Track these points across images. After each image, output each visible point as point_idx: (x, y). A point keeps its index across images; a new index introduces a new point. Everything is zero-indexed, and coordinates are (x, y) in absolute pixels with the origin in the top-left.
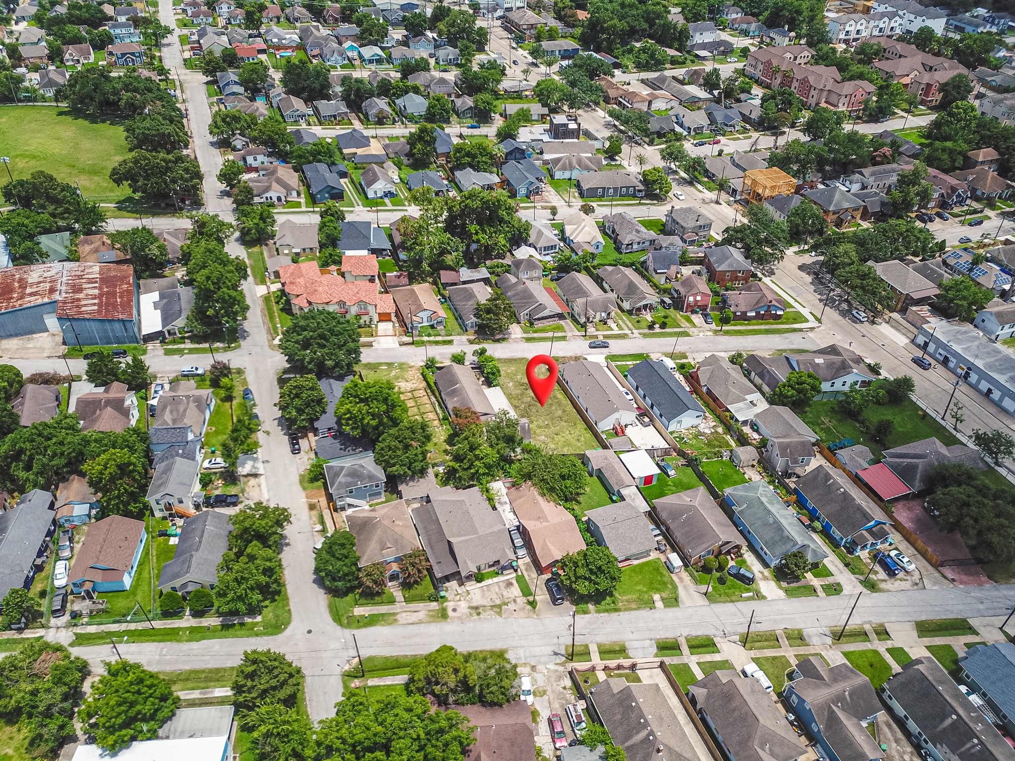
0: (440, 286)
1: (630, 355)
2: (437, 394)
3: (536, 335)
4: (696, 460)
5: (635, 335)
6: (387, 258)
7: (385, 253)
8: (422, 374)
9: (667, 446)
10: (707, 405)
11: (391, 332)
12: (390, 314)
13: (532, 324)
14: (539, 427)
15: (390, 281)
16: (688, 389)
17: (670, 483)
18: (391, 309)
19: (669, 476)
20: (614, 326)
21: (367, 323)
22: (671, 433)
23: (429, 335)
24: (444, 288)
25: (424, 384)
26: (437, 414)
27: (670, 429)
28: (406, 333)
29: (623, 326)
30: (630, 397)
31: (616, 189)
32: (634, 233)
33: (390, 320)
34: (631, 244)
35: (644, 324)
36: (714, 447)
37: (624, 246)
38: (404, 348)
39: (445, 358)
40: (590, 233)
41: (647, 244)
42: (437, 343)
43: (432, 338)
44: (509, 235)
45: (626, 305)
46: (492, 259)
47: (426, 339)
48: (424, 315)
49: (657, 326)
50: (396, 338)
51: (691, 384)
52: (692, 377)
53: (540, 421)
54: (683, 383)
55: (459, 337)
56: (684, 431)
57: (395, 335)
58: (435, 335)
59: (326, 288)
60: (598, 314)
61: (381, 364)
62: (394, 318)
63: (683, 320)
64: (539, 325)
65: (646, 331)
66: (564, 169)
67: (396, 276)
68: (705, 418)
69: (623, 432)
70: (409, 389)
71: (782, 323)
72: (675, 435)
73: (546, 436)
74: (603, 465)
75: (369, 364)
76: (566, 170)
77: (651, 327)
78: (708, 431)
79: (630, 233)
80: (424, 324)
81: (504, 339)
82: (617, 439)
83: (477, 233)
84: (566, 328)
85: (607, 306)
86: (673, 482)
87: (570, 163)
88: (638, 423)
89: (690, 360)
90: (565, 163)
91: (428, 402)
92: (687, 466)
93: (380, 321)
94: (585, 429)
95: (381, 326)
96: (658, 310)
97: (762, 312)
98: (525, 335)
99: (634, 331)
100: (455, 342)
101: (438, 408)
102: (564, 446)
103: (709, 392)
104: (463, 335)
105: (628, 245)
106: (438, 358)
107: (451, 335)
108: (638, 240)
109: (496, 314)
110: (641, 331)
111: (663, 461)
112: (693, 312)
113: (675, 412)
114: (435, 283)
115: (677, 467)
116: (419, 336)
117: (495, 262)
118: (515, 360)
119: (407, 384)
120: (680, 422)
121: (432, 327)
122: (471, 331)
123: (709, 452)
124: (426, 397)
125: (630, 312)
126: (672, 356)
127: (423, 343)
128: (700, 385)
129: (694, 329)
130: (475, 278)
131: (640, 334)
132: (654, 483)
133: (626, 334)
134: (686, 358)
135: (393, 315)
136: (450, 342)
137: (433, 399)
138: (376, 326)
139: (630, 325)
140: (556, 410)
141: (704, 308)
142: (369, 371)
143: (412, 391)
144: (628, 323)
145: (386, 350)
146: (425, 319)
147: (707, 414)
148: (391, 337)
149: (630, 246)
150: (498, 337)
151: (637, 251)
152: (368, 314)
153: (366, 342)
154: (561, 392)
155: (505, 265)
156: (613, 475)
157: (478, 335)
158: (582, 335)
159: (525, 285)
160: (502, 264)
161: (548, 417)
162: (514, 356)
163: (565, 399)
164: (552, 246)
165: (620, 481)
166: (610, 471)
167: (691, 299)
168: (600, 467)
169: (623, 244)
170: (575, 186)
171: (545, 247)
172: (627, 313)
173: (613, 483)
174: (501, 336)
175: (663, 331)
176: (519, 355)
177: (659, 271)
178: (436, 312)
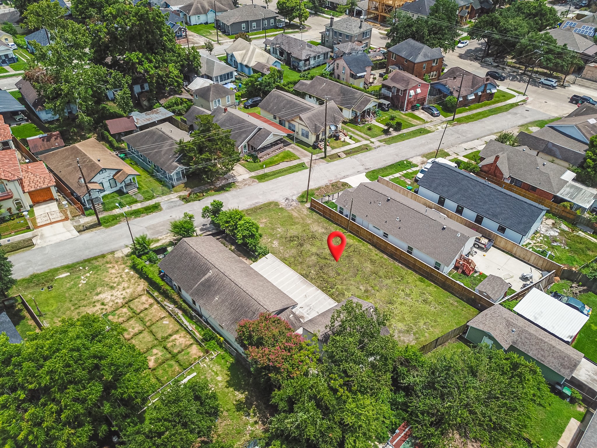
0: (111, 138)
1: (391, 166)
2: (176, 297)
3: (267, 170)
5: (376, 144)
6: (23, 123)
7: (18, 118)
8: (134, 267)
11: (59, 216)
12: (48, 189)
13: (255, 159)
15: (36, 146)
17: (594, 327)
18: (49, 182)
20: (347, 139)
21: (14, 211)
23: (122, 205)
24: (119, 141)
25: (143, 285)
26: (189, 332)
28: (84, 211)
29: (357, 137)
31: (258, 21)
33: (52, 199)
34: (308, 60)
35: (376, 130)
37: (301, 63)
38: (87, 235)
39: (159, 232)
40: (261, 57)
41: (322, 58)
42: (136, 213)
43: (126, 209)
45: (349, 114)
46: (166, 97)
47: (117, 211)
48: (103, 178)
49: (391, 129)
50: (68, 223)
53: (352, 288)
55: (165, 198)
57: (67, 219)
58: (130, 203)
60: (327, 129)
61: (56, 271)
62: (55, 195)
63: (410, 119)
64: (264, 157)
65: (384, 137)
66: (198, 13)
67: (43, 139)
70: (120, 301)
71: (498, 102)
74: (513, 337)
75: (34, 276)
76: (200, 13)
77: (386, 132)
78: (554, 233)
80: (106, 193)
84: (297, 154)
85: (334, 117)
87: (203, 7)
89: (454, 156)
90: (197, 8)
91: (163, 314)
93: (36, 203)
95: (40, 211)
96: (380, 114)
97: (480, 94)
98: (253, 174)
99: (372, 140)
100: (163, 206)
101: (185, 321)
104: (170, 193)
105: (306, 60)
106: (150, 236)
107: (153, 197)
108: (313, 54)
110: (379, 138)
112: (414, 108)
114: (102, 138)
116: (105, 210)
117: (172, 99)
118: (260, 208)
119: (114, 292)
121: (120, 192)
122: (180, 184)
124: (156, 306)
125: (355, 122)
127: (115, 220)
129: (426, 125)
130: (155, 120)
131: (380, 141)
133: (366, 145)
135: (54, 190)
136: (156, 208)
137: (171, 307)
138: (31, 213)
139: (363, 135)
140: (361, 262)
141: (422, 101)
142: (38, 290)
143: (127, 303)
144: (359, 133)
145: (59, 244)
146: (106, 185)
148: (61, 223)
149: (308, 62)
150: (219, 184)
151: (314, 68)
152: (12, 198)
153: (19, 242)
154: (350, 236)
155: (185, 100)
156: (544, 352)
157: (191, 188)
158: (322, 158)
159: (227, 112)
160: (181, 100)
161: (358, 278)
162: (256, 203)
163: (361, 244)
164: (228, 74)
165: (564, 359)
166: (532, 345)
167: (412, 93)
168: (511, 344)
169: (301, 60)
170: (214, 27)
171: (221, 76)
172: (349, 123)
173: (555, 366)
174: (224, 182)
175: (400, 133)
176: (262, 200)
177: (358, 75)
178: (119, 171)
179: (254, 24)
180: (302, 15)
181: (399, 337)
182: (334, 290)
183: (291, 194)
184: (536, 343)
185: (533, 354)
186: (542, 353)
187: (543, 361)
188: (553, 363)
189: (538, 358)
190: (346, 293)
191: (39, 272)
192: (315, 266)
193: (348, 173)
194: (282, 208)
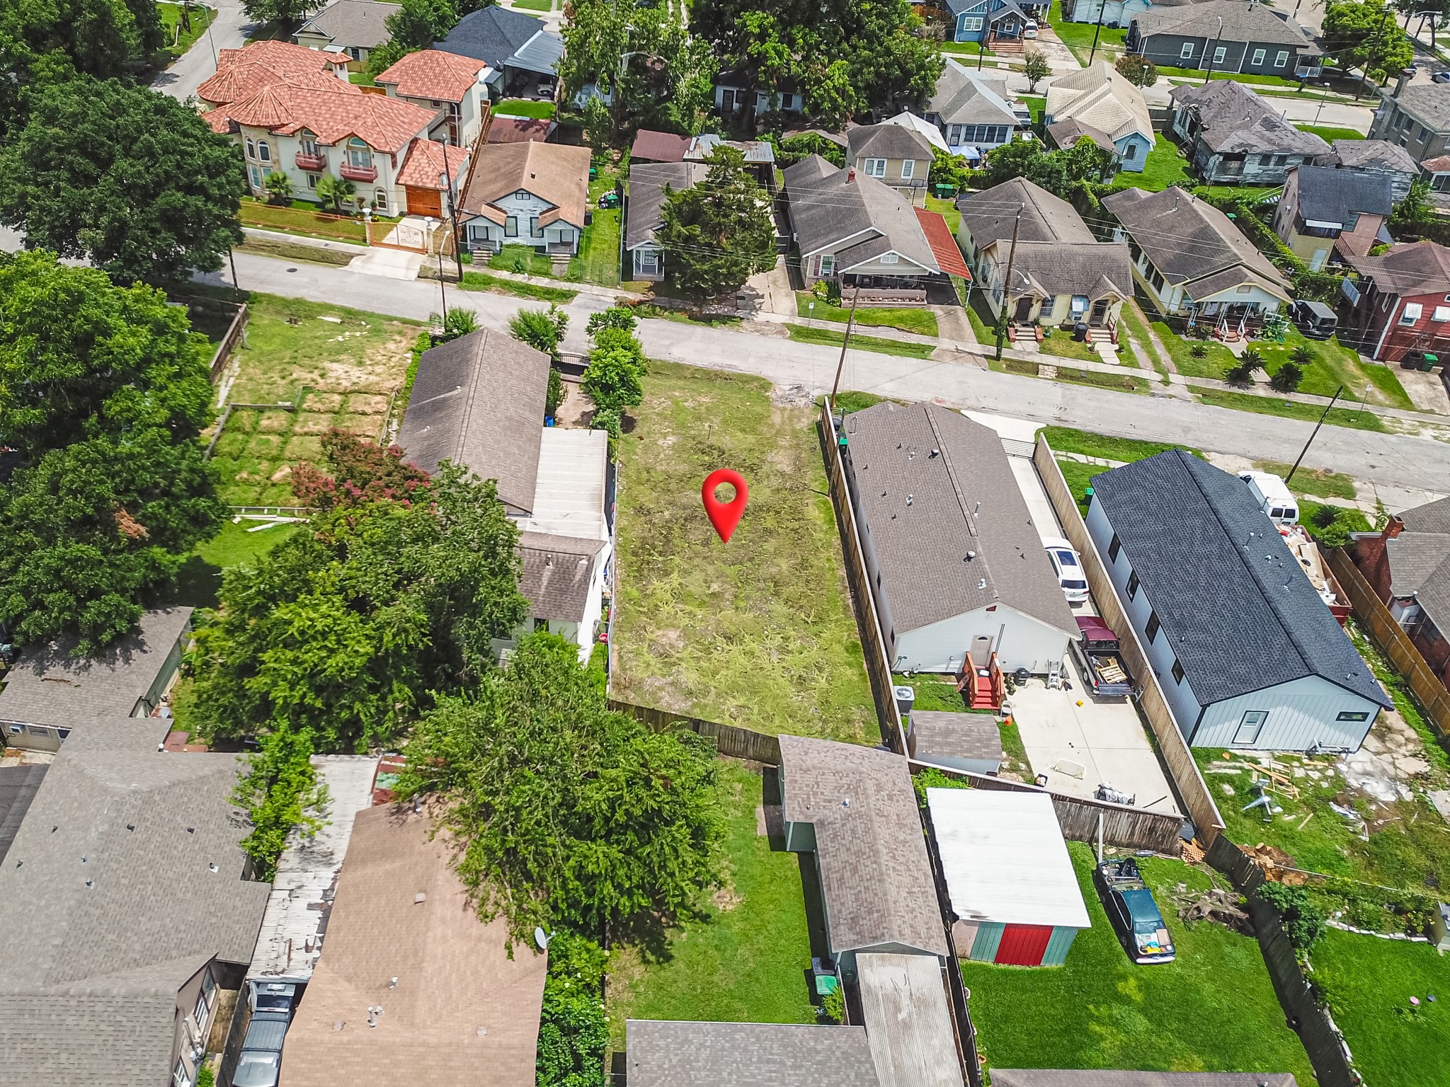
3: (834, 326)
4: (1292, 914)
5: (1170, 390)
9: (1169, 807)
10: (1405, 685)
11: (416, 240)
12: (437, 192)
13: (833, 292)
14: (680, 595)
15: (498, 132)
16: (1328, 599)
17: (1129, 987)
19: (1133, 951)
20: (1106, 349)
21: (367, 206)
22: (1205, 756)
23: (520, 270)
25: (401, 381)
27: (1205, 739)
29: (1141, 356)
30: (1074, 572)
31: (1235, 48)
32: (1257, 127)
33: (438, 216)
34: (1240, 157)
35: (1216, 363)
36: (1402, 872)
37: (1215, 160)
38: (423, 286)
40: (1116, 111)
41: (1294, 164)
43: (521, 278)
44: (869, 74)
45: (1170, 299)
47: (502, 274)
48: (524, 210)
49: (1260, 376)
50: (419, 257)
51: (1343, 582)
52: (1357, 560)
53: (698, 576)
54: (1314, 572)
55: (596, 290)
56: (1265, 762)
57: (424, 251)
58: (535, 273)
59: (284, 93)
60: (1061, 302)
62: (446, 210)
63: (1365, 380)
64: (855, 299)
65: (1219, 385)
67: (520, 123)
68: (1383, 732)
69: (996, 699)
70: (346, 385)
72: (1217, 767)
73: (686, 633)
74: (833, 813)
77: (1239, 376)
78: (1381, 791)
79: (1245, 127)
81: (725, 319)
82: (957, 719)
83: (762, 37)
84: (944, 326)
85: (1098, 283)
86: (1145, 986)
88: (1074, 678)
89: (1364, 505)
91: (375, 431)
92: (1242, 928)
93: (410, 211)
94: (852, 649)
96: (1279, 335)
98: (798, 321)
99: (1174, 378)
102: (733, 689)
103: (1422, 630)
104: (615, 285)
105: (1228, 157)
107: (580, 280)
108: (1264, 147)
109: (715, 230)
110: (1200, 382)
111: (1128, 867)
112: (1413, 362)
113: (1241, 669)
115: (1190, 916)
116: (490, 265)
117: (809, 133)
119: (355, 370)
120: (1258, 719)
121: (538, 250)
122: (644, 280)
123: (1373, 894)
124: (379, 417)
125: (1176, 324)
126: (1291, 476)
128: (1385, 594)
129: (1400, 414)
131: (1192, 389)
132: (1052, 962)
133: (1143, 383)
134: (1350, 494)
135: (445, 202)
138: (391, 221)
139: (1165, 359)
140: (777, 552)
143: (351, 392)
144: (1160, 350)
146: (524, 225)
147: (1393, 719)
148: (410, 254)
149: (1234, 165)
150: (714, 309)
151: (1251, 185)
152: (371, 181)
153: (337, 253)
154: (825, 503)
155: (832, 146)
156: (853, 875)
157: (657, 294)
158: (986, 357)
159: (851, 183)
160: (824, 142)
161: (731, 571)
162: (730, 366)
163: (825, 527)
164: (992, 129)
165: (870, 912)
166: (848, 850)
167: (1414, 310)
168: (814, 820)
169: (1213, 153)
170: (1123, 39)
171: (970, 128)
172: (1165, 322)
173: (840, 911)
174: (725, 310)
175: (1283, 396)
176: (747, 366)
177: (1309, 223)
178: (555, 207)
179: (1221, 51)
180: (1382, 59)
181: (661, 689)
182: (661, 559)
183: (817, 384)
184: (860, 851)
185: (829, 863)
186: (847, 874)
187: (829, 889)
188: (842, 904)
189: (827, 877)
190: (675, 575)
191: (309, 299)
192: (685, 509)
193: (1000, 407)
194: (767, 398)
